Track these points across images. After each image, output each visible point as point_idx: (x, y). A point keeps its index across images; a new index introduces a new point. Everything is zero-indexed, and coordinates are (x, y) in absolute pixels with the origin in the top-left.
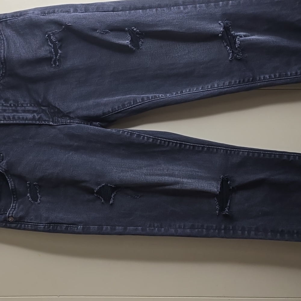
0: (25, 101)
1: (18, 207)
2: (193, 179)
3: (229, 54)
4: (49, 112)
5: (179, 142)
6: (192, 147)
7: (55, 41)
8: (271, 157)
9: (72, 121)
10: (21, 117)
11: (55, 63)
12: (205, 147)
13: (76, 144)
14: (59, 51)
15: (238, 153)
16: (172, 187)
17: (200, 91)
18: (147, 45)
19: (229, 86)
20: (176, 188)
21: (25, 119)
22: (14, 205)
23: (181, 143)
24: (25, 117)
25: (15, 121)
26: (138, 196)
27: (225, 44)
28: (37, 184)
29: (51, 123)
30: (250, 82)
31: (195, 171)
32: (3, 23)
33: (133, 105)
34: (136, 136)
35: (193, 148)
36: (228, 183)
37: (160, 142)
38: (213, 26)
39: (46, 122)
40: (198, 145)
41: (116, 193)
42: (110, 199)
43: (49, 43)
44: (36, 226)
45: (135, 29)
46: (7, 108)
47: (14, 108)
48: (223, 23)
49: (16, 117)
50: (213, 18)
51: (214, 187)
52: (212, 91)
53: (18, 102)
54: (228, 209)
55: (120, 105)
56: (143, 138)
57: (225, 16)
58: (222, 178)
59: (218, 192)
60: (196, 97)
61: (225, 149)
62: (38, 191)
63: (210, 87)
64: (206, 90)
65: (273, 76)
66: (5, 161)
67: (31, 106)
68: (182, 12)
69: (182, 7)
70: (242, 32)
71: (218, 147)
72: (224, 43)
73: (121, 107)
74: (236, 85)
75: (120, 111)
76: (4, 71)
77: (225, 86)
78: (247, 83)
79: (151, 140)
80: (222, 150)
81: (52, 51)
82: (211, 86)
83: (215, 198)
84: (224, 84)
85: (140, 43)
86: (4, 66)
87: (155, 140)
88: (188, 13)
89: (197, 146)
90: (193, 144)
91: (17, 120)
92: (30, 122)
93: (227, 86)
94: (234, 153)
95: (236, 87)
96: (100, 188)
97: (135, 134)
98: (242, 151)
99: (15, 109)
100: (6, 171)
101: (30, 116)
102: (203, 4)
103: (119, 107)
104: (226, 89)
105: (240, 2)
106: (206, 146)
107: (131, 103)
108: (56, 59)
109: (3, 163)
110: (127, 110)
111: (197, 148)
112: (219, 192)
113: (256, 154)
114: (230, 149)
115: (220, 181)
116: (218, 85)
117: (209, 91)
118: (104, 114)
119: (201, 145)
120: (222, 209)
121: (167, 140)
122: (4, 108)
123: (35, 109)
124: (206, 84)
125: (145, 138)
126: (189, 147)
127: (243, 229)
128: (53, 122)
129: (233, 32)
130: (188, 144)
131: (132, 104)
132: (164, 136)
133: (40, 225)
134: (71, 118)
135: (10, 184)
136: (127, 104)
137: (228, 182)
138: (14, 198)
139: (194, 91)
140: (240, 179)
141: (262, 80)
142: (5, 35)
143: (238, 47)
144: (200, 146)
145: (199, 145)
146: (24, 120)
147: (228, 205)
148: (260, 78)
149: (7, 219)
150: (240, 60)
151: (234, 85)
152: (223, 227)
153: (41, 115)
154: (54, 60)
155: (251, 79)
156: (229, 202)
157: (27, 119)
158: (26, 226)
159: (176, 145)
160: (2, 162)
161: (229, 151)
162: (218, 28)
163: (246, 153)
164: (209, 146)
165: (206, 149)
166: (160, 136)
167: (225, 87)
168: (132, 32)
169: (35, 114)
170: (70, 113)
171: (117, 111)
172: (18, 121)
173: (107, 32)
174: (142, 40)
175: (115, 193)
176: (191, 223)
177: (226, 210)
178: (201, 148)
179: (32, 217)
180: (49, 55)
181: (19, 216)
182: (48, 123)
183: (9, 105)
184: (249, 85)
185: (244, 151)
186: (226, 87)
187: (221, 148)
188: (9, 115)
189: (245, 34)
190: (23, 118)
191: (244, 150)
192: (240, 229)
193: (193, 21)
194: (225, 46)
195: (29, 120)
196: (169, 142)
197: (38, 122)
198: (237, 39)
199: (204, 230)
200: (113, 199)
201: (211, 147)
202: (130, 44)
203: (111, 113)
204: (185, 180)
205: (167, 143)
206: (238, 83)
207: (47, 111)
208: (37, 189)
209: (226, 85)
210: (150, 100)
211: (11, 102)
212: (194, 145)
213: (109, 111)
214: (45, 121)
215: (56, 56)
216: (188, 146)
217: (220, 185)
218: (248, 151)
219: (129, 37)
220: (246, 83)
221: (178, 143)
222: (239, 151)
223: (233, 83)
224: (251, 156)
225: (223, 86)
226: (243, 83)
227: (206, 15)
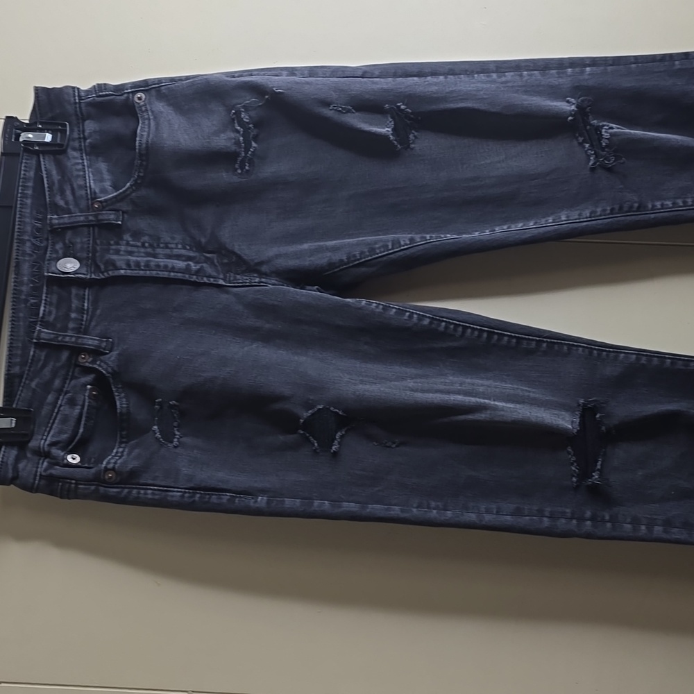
0: (173, 238)
1: (129, 454)
2: (518, 403)
3: (589, 156)
4: (218, 262)
5: (486, 329)
6: (514, 341)
7: (248, 123)
8: (689, 368)
9: (263, 280)
10: (162, 264)
11: (242, 167)
12: (544, 342)
13: (268, 326)
14: (253, 143)
15: (616, 358)
16: (470, 417)
17: (531, 227)
18: (425, 143)
19: (590, 217)
20: (480, 418)
21: (169, 269)
22: (121, 450)
23: (491, 332)
24: (170, 266)
25: (148, 272)
26: (394, 443)
27: (581, 139)
28: (175, 405)
29: (221, 282)
30: (633, 212)
31: (523, 390)
32: (153, 92)
33: (390, 250)
34: (396, 312)
35: (517, 343)
36: (598, 416)
37: (446, 327)
38: (555, 104)
39: (212, 279)
40: (527, 337)
41: (346, 432)
42: (333, 442)
43: (236, 125)
44: (164, 493)
45: (403, 107)
46: (135, 249)
47: (149, 250)
49: (152, 264)
50: (555, 92)
51: (566, 421)
52: (556, 226)
53: (159, 239)
54: (597, 475)
55: (366, 250)
56: (411, 316)
57: (577, 90)
58: (583, 404)
59: (575, 431)
61: (587, 347)
62: (175, 424)
63: (550, 221)
64: (544, 225)
65: (680, 202)
66: (115, 353)
67: (184, 248)
68: (494, 82)
69: (494, 76)
70: (612, 124)
71: (571, 343)
72: (577, 137)
73: (368, 254)
74: (605, 215)
75: (364, 260)
76: (141, 174)
79: (426, 322)
80: (581, 349)
81: (239, 140)
82: (554, 220)
83: (569, 447)
84: (580, 215)
85: (411, 136)
86: (144, 163)
87: (435, 322)
88: (506, 82)
89: (525, 338)
90: (517, 335)
91: (153, 270)
92: (179, 275)
93: (587, 218)
94: (607, 355)
95: (605, 220)
96: (313, 414)
97: (393, 308)
98: (624, 352)
99: (152, 252)
100: (115, 374)
101: (181, 264)
102: (536, 72)
103: (362, 253)
105: (607, 70)
106: (545, 340)
107: (387, 246)
108: (245, 157)
109: (111, 356)
110: (380, 259)
111: (525, 343)
112: (577, 430)
113: (656, 359)
114: (597, 347)
115: (579, 410)
116: (568, 217)
117: (550, 227)
118: (331, 265)
119: (535, 338)
120: (585, 474)
121: (461, 323)
122: (129, 249)
123: (192, 254)
124: (544, 218)
125: (413, 317)
126: (509, 342)
127: (636, 522)
128: (224, 280)
129: (594, 121)
130: (506, 333)
131: (390, 247)
132: (454, 316)
133: (174, 491)
134: (262, 274)
135: (118, 403)
136: (379, 248)
137: (596, 415)
138: (122, 437)
140: (622, 411)
141: (658, 209)
142: (152, 112)
143: (607, 146)
144: (533, 340)
145: (530, 337)
146: (167, 271)
147: (599, 467)
148: (654, 206)
149: (102, 474)
150: (611, 169)
151: (601, 215)
152: (588, 514)
153: (202, 266)
154: (242, 160)
155: (636, 205)
156: (600, 462)
157: (173, 269)
158: (142, 492)
159: (480, 336)
160: (111, 354)
161: (595, 352)
162: (566, 107)
163: (634, 356)
164: (552, 340)
165: (545, 345)
166: (445, 315)
167: (582, 220)
168: (397, 115)
169: (191, 263)
170: (261, 263)
171: (358, 260)
172: (155, 272)
173: (349, 111)
174: (416, 134)
175: (343, 433)
176: (515, 506)
177: (594, 478)
178: (533, 345)
179: (157, 474)
180: (234, 148)
181: (128, 469)
182: (214, 281)
183: (139, 244)
184: (633, 217)
186: (585, 220)
187: (579, 344)
188: (139, 259)
190: (166, 266)
191: (629, 352)
192: (629, 520)
193: (515, 95)
194: (581, 144)
195: (177, 272)
196: (465, 328)
197: (194, 278)
198: (603, 131)
199: (545, 519)
200: (339, 443)
201: (555, 341)
202: (392, 134)
203: (345, 264)
204: (500, 404)
205: (460, 329)
206: (608, 212)
207: (215, 261)
208: (174, 417)
209: (585, 216)
210: (426, 240)
211: (146, 238)
212: (520, 336)
213: (341, 261)
214: (209, 277)
215: (246, 152)
216: (506, 338)
217: (580, 418)
218: (636, 352)
219: (391, 122)
220: (627, 212)
221: (484, 331)
222: (617, 352)
223: (599, 213)
224: (645, 362)
225: (579, 219)
226: (618, 213)
227: (541, 88)
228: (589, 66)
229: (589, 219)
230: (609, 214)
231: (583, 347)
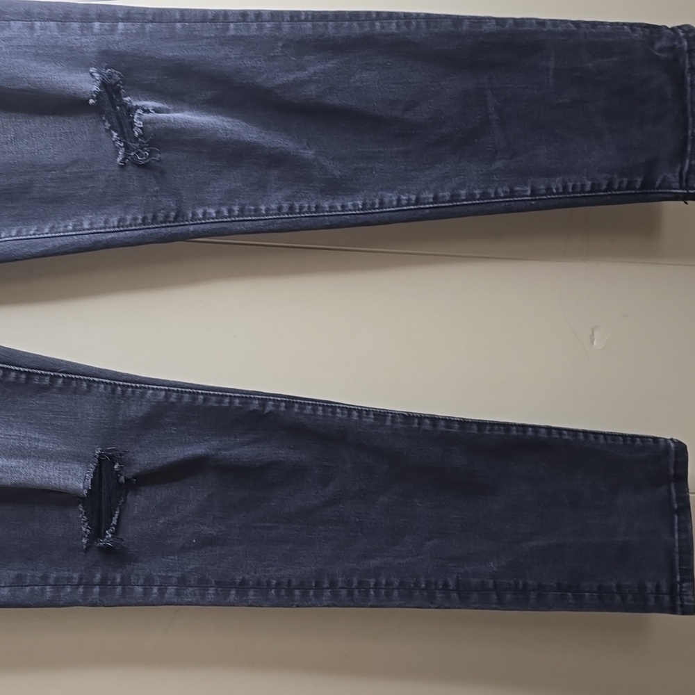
2: (24, 457)
3: (117, 149)
6: (23, 376)
8: (223, 405)
12: (59, 377)
15: (143, 395)
17: (46, 235)
19: (118, 227)
27: (108, 125)
30: (170, 222)
31: (30, 439)
35: (27, 379)
36: (116, 467)
38: (73, 79)
40: (39, 372)
48: (100, 74)
50: (75, 59)
51: (77, 479)
52: (75, 237)
54: (111, 533)
57: (107, 57)
58: (99, 454)
59: (85, 492)
60: (33, 251)
61: (110, 384)
63: (70, 228)
64: (62, 234)
65: (225, 211)
70: (151, 100)
71: (91, 379)
72: (104, 121)
74: (135, 226)
77: (110, 228)
78: (164, 225)
80: (102, 386)
82: (74, 226)
83: (80, 505)
84: (106, 222)
88: (10, 39)
89: (37, 374)
90: (27, 370)
93: (114, 227)
94: (133, 392)
95: (135, 232)
98: (153, 389)
102: (52, 23)
104: (110, 236)
105: (144, 28)
106: (61, 375)
111: (37, 378)
112: (89, 490)
113: (187, 395)
114: (121, 383)
115: (95, 462)
116: (91, 224)
117: (68, 238)
119: (49, 373)
120: (97, 533)
124: (63, 220)
126: (17, 378)
127: (149, 582)
129: (127, 99)
130: (13, 368)
137: (114, 464)
139: (30, 235)
140: (145, 457)
141: (200, 220)
143: (140, 136)
144: (47, 375)
145: (43, 372)
147: (114, 522)
148: (194, 214)
150: (145, 166)
151: (131, 225)
152: (98, 577)
155: (173, 214)
156: (117, 515)
161: (119, 388)
162: (86, 83)
163: (163, 393)
164: (70, 376)
165: (60, 381)
167: (108, 230)
176: (16, 573)
177: (107, 537)
178: (47, 380)
184: (169, 229)
185: (157, 389)
186: (112, 230)
187: (101, 380)
189: (157, 105)
191: (158, 387)
192: (141, 581)
193: (21, 61)
198: (136, 116)
199: (48, 589)
201: (73, 376)
206: (140, 221)
209: (112, 225)
212: (30, 370)
216: (13, 374)
217: (94, 473)
218: (167, 388)
220: (162, 222)
222: (145, 388)
223: (128, 223)
224: (174, 400)
225: (105, 228)
226: (153, 224)
227: (58, 51)
228: (122, 20)
229: (117, 229)
230: (140, 225)
231: (106, 383)
